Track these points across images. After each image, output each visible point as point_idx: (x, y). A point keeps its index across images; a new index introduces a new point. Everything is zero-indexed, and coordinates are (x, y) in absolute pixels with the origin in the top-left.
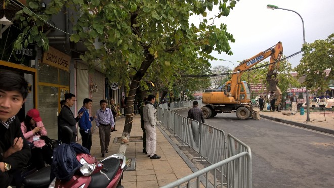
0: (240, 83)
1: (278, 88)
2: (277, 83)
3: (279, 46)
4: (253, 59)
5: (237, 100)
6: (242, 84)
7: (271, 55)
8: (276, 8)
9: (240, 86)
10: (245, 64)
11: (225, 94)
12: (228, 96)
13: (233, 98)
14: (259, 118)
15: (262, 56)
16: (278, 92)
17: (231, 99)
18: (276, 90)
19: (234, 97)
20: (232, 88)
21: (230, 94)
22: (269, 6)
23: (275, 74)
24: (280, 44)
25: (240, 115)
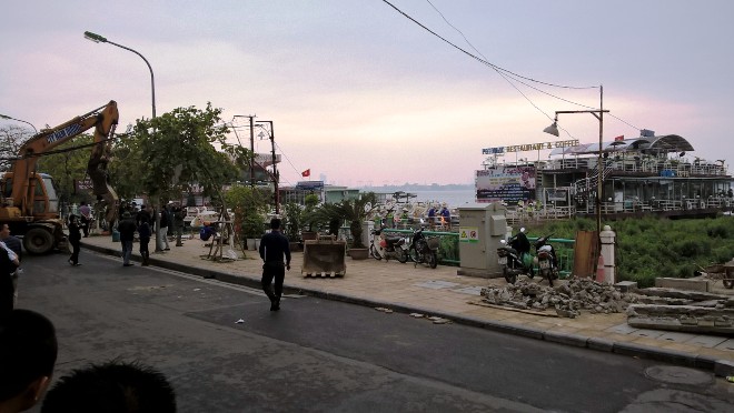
0: (34, 178)
1: (110, 188)
2: (108, 179)
3: (112, 109)
4: (60, 128)
5: (28, 213)
6: (38, 179)
7: (95, 124)
8: (104, 40)
9: (34, 183)
10: (44, 139)
12: (7, 205)
13: (16, 210)
15: (78, 124)
16: (111, 196)
17: (12, 212)
18: (107, 191)
19: (19, 207)
20: (16, 189)
21: (10, 200)
22: (89, 35)
23: (105, 163)
24: (112, 106)
25: (32, 246)
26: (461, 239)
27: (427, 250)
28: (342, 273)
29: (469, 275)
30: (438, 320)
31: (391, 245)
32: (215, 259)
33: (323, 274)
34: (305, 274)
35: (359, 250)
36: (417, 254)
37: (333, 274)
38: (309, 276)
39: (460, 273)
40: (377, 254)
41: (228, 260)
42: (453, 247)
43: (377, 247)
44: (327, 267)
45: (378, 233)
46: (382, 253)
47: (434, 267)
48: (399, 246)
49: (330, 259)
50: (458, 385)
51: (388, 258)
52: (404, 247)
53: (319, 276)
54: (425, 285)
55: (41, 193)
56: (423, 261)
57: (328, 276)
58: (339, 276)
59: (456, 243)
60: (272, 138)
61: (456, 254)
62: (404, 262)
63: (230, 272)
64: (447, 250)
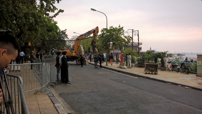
1: (96, 49)
2: (96, 47)
4: (85, 34)
5: (77, 54)
6: (80, 46)
7: (93, 33)
8: (95, 10)
9: (79, 47)
10: (81, 37)
11: (71, 51)
12: (73, 52)
14: (87, 64)
15: (89, 33)
16: (96, 51)
17: (74, 54)
18: (95, 50)
19: (76, 53)
20: (75, 48)
22: (92, 9)
23: (95, 42)
24: (97, 28)
25: (78, 63)
26: (198, 65)
27: (186, 68)
28: (156, 73)
29: (200, 77)
30: (187, 88)
31: (174, 66)
32: (121, 68)
33: (151, 73)
34: (145, 72)
35: (163, 68)
36: (182, 69)
37: (154, 73)
38: (146, 73)
39: (196, 76)
40: (169, 69)
41: (124, 68)
42: (195, 68)
43: (169, 67)
44: (152, 71)
45: (169, 63)
46: (170, 69)
47: (188, 74)
48: (176, 67)
49: (153, 69)
50: (191, 106)
51: (172, 70)
52: (178, 67)
53: (149, 73)
54: (184, 78)
55: (81, 50)
56: (184, 72)
57: (152, 74)
58: (155, 74)
59: (196, 67)
60: (138, 35)
61: (196, 70)
62: (178, 72)
63: (124, 71)
64: (193, 69)
